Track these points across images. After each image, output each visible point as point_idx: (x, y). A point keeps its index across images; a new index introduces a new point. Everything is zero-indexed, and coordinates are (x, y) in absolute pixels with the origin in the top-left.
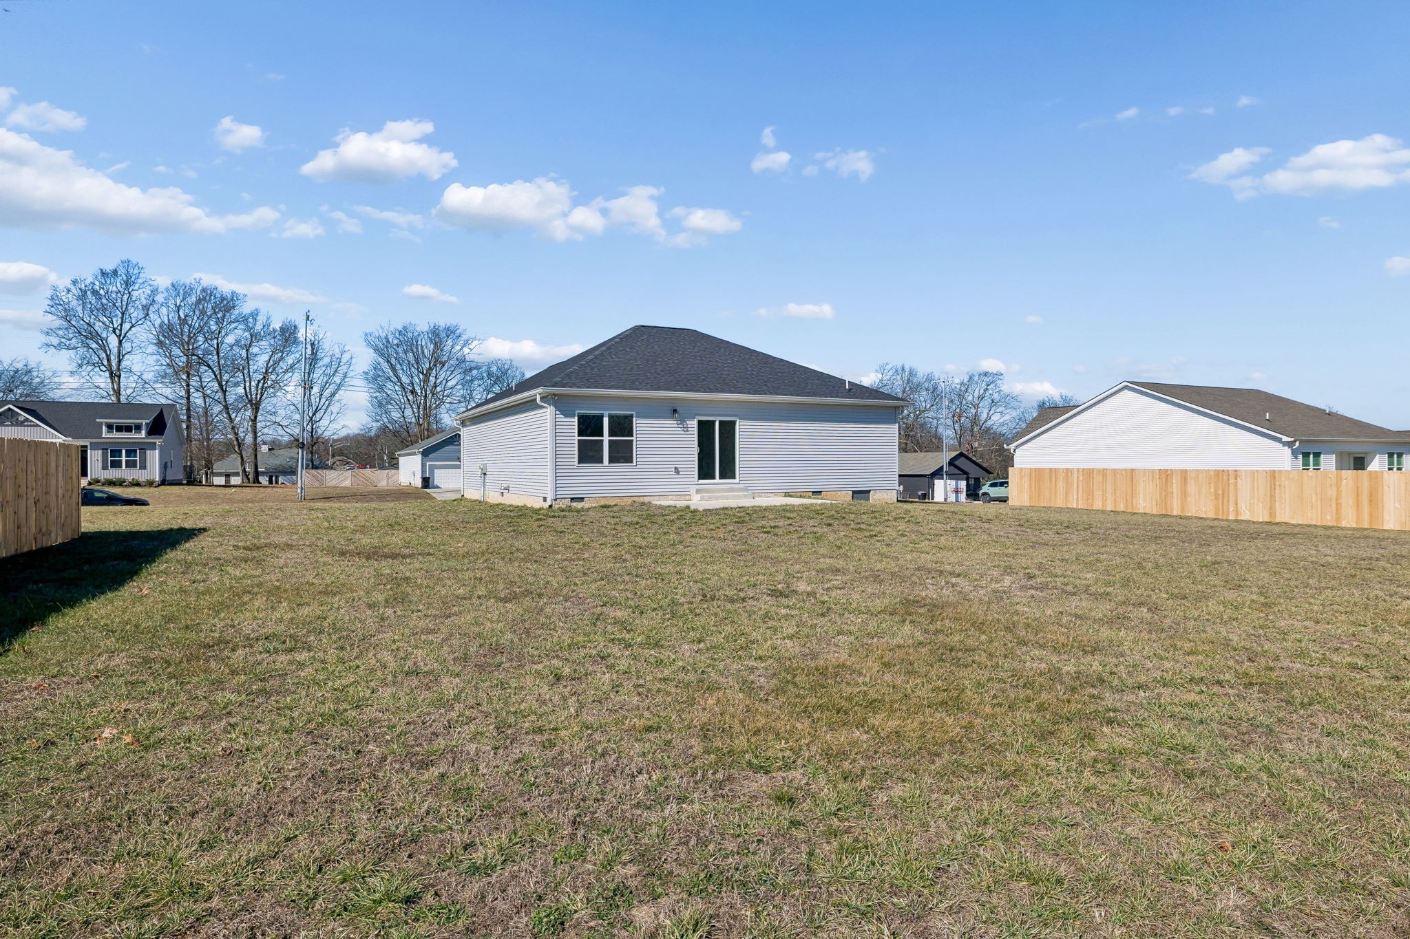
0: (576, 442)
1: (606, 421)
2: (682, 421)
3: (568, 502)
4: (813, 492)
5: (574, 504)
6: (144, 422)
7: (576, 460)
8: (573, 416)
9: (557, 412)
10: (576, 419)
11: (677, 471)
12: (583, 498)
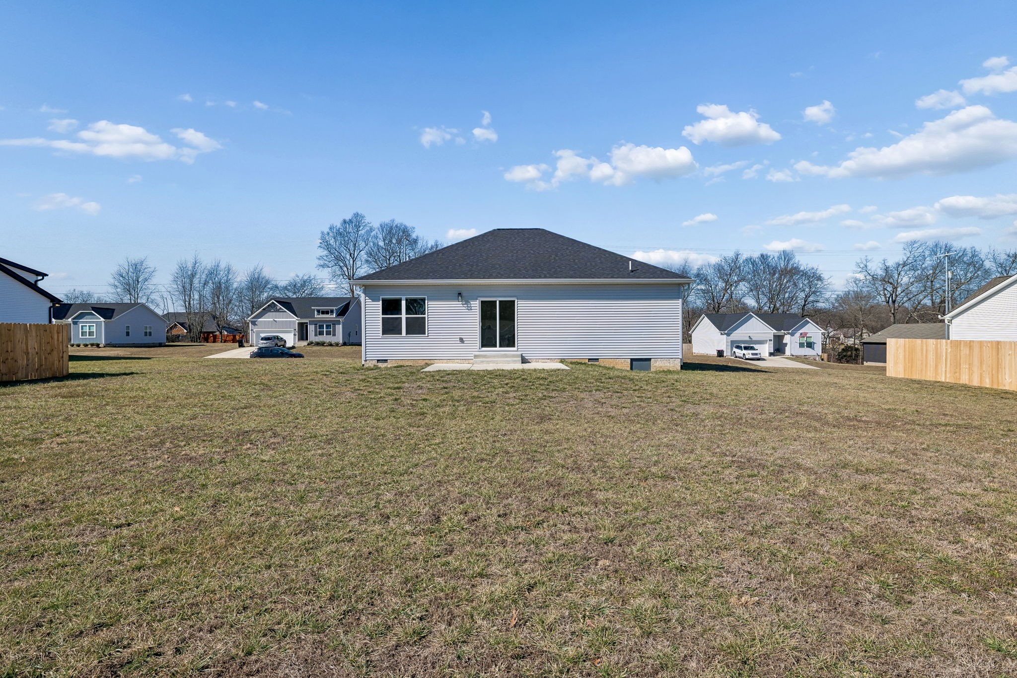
0: (381, 319)
1: (404, 303)
2: (467, 302)
3: (375, 362)
4: (589, 359)
5: (380, 365)
6: (334, 308)
7: (381, 332)
8: (379, 301)
9: (367, 298)
10: (381, 302)
11: (462, 340)
12: (387, 360)
